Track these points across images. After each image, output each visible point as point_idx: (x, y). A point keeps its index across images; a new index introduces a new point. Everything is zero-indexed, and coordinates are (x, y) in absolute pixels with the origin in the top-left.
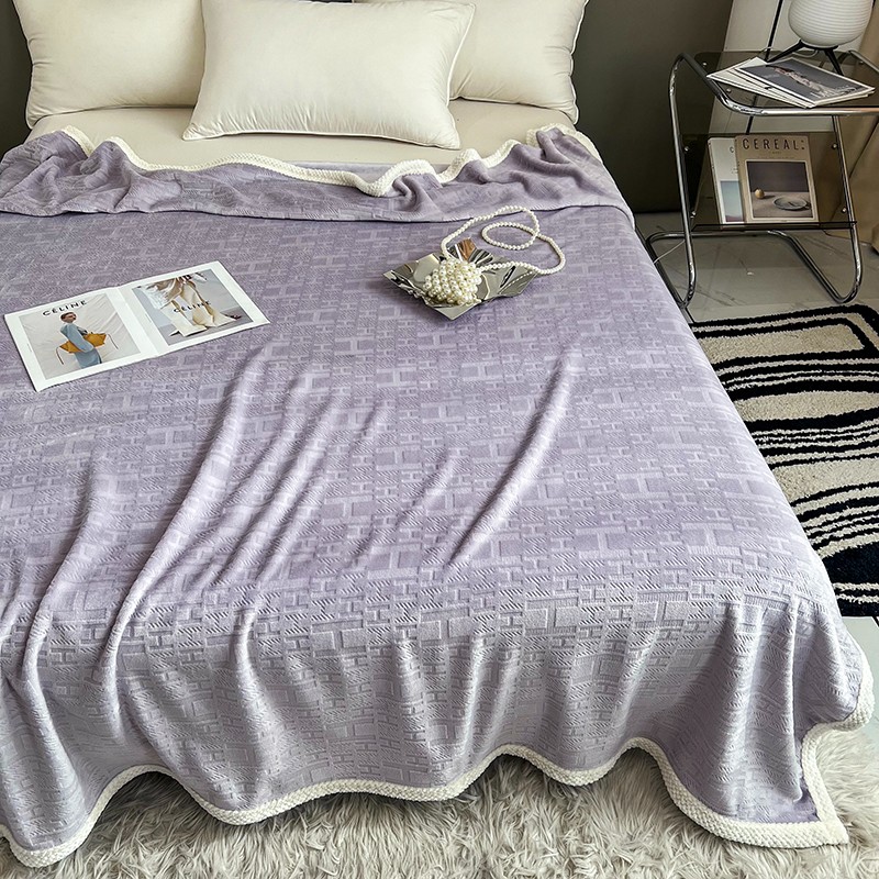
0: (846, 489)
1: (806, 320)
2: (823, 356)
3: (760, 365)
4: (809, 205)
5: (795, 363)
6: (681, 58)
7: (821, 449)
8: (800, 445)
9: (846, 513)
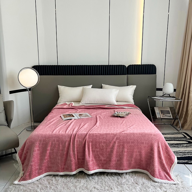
1: (175, 134)
4: (171, 116)
5: (172, 138)
9: (179, 153)
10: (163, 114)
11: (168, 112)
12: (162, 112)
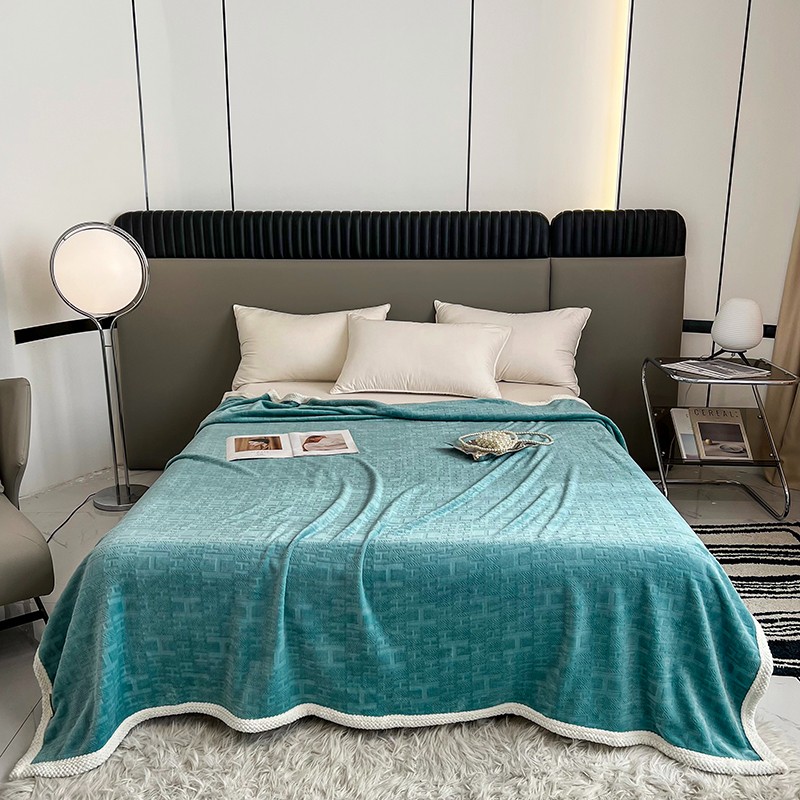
0: (781, 613)
1: (758, 528)
2: (770, 547)
3: (721, 549)
4: (745, 450)
5: (748, 549)
6: (647, 361)
7: (762, 592)
8: (747, 589)
9: (776, 624)
10: (710, 441)
11: (734, 433)
12: (706, 431)
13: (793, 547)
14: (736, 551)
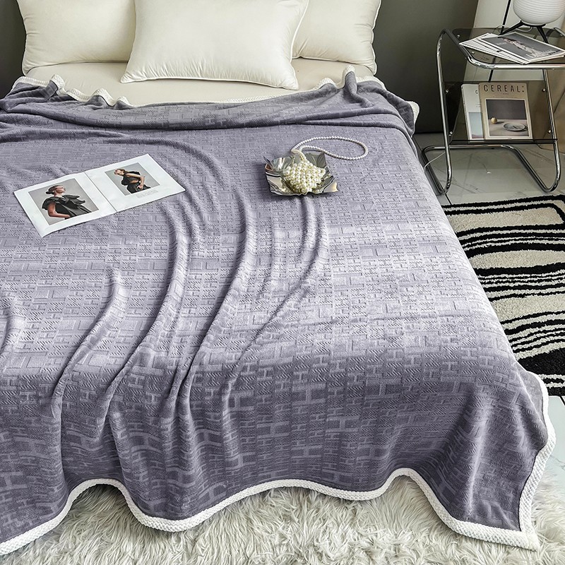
0: (546, 314)
1: (527, 204)
2: (537, 227)
3: (494, 232)
4: (526, 128)
5: (517, 231)
6: (444, 32)
7: (530, 288)
8: (517, 284)
9: (543, 329)
10: (496, 120)
11: (517, 110)
12: (493, 109)
13: (557, 227)
14: (507, 235)
